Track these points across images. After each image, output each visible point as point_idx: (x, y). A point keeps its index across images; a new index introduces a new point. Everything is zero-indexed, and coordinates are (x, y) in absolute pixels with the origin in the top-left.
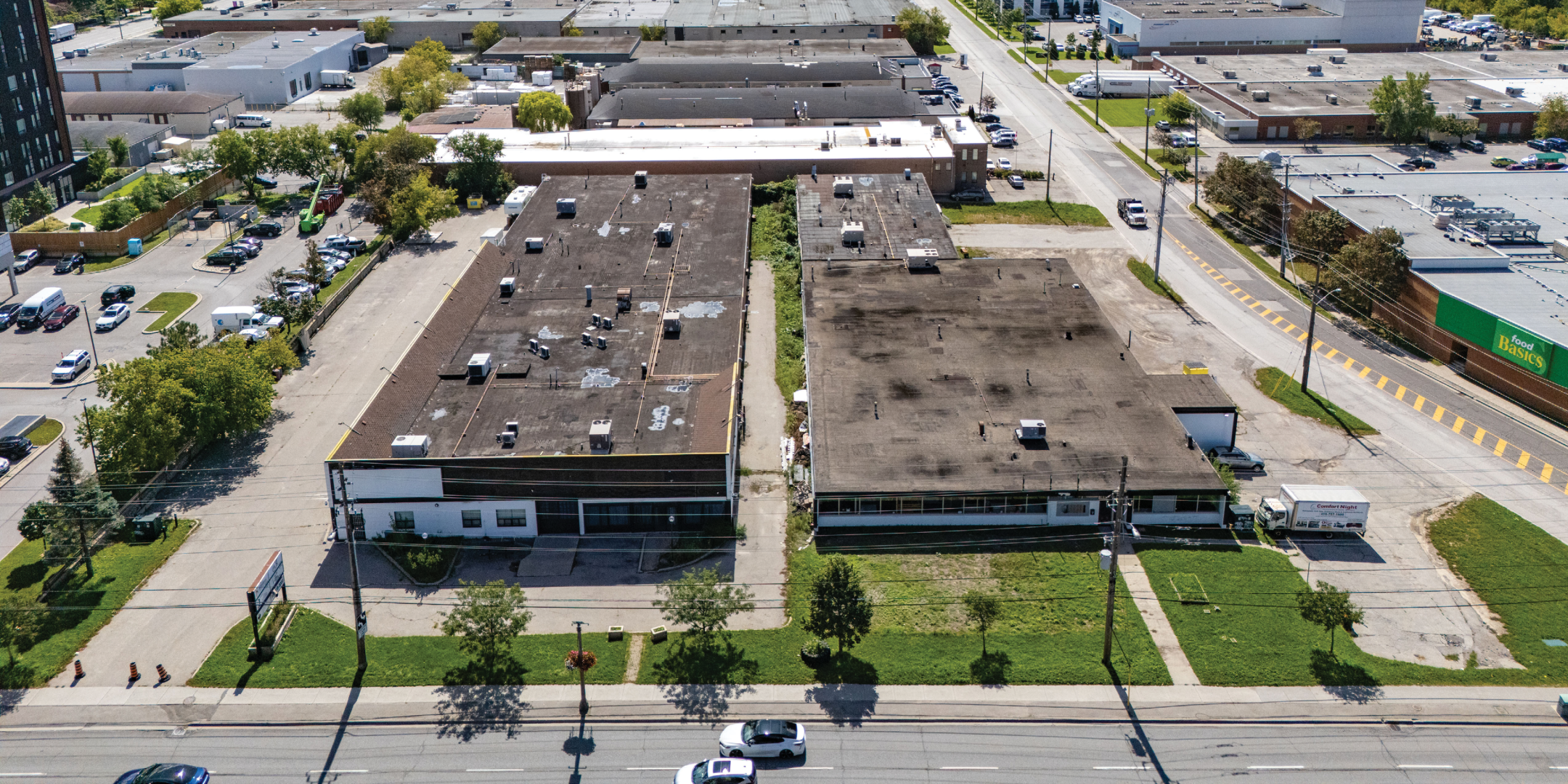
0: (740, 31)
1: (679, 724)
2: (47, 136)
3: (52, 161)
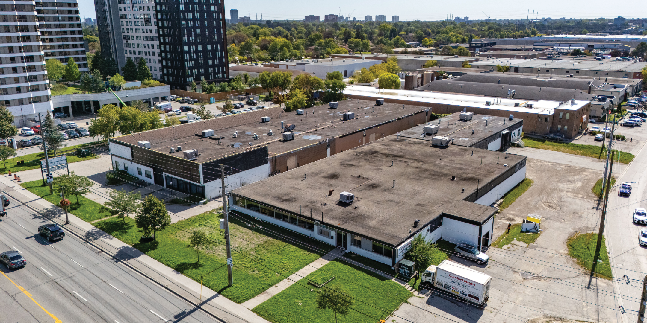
0: (548, 71)
1: (78, 238)
2: (220, 68)
3: (221, 77)
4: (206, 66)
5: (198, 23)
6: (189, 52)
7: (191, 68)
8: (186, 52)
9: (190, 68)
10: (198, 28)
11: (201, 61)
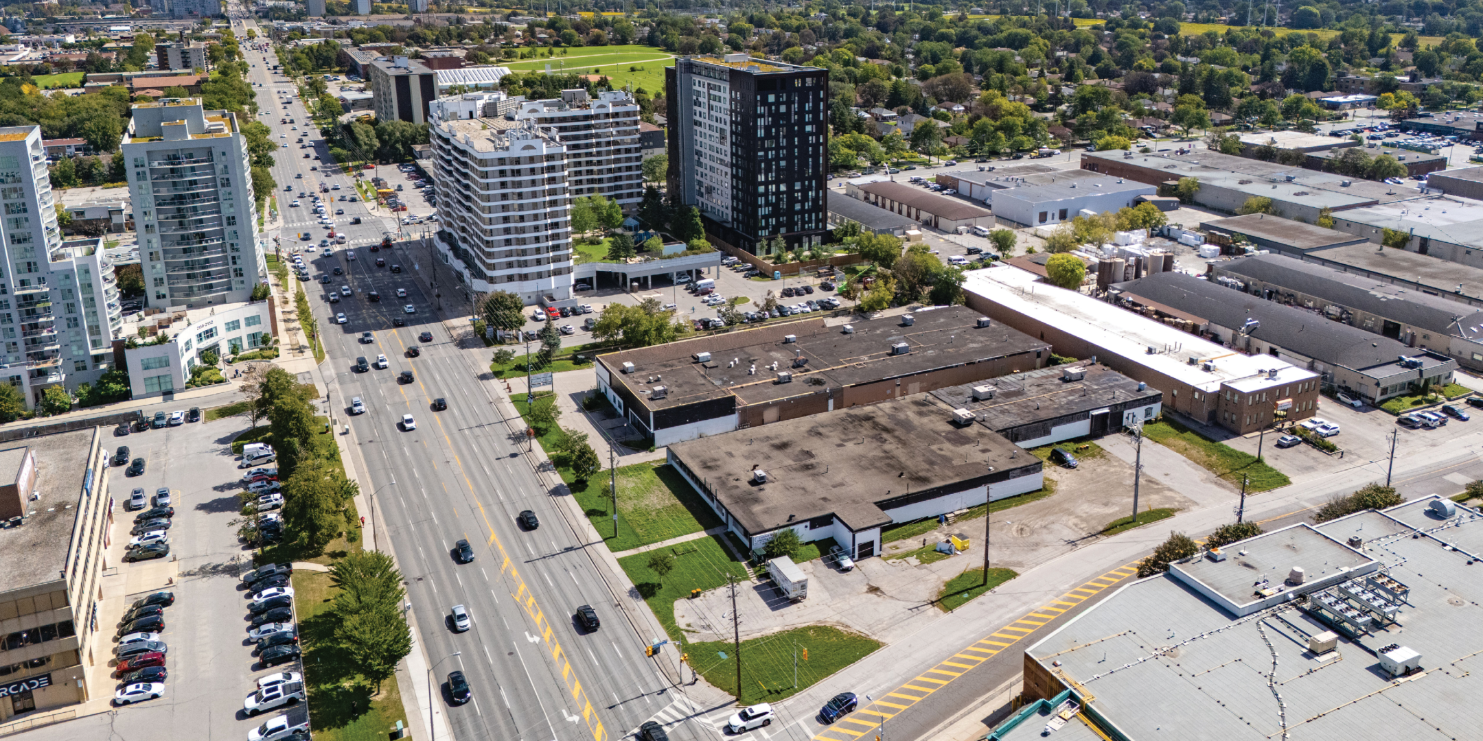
2: (813, 214)
3: (813, 227)
4: (790, 212)
5: (783, 153)
6: (766, 194)
7: (766, 217)
8: (761, 195)
9: (764, 217)
10: (783, 159)
11: (783, 205)
